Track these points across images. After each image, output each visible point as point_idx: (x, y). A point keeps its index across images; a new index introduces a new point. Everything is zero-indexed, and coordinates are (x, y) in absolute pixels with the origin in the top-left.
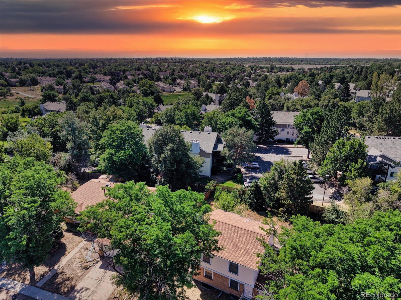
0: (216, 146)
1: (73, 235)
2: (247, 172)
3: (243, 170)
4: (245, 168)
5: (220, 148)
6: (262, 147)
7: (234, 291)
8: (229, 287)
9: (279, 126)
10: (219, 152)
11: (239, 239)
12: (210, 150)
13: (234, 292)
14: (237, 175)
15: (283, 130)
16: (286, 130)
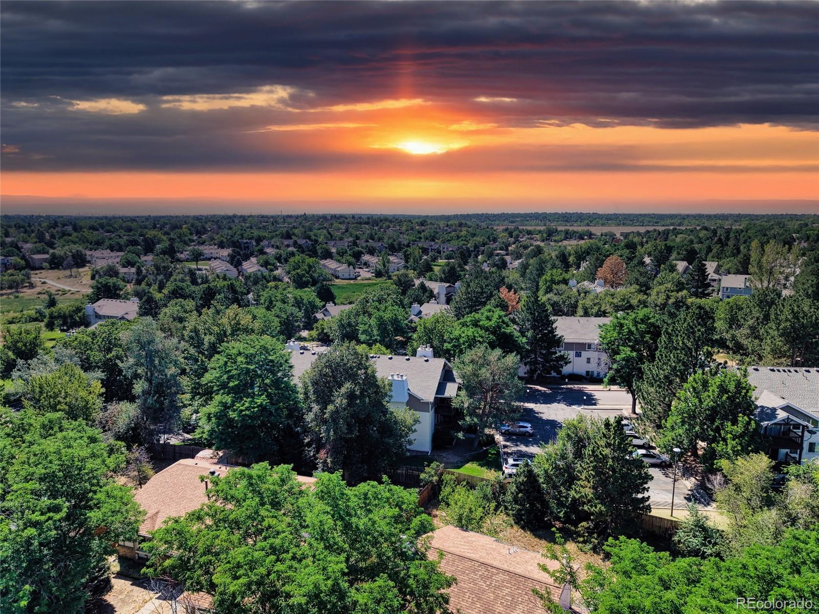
0: (441, 388)
1: (132, 585)
2: (508, 444)
3: (499, 438)
4: (503, 434)
5: (451, 390)
6: (538, 390)
9: (570, 346)
10: (449, 400)
11: (494, 593)
12: (428, 395)
14: (487, 450)
15: (578, 355)
16: (585, 354)
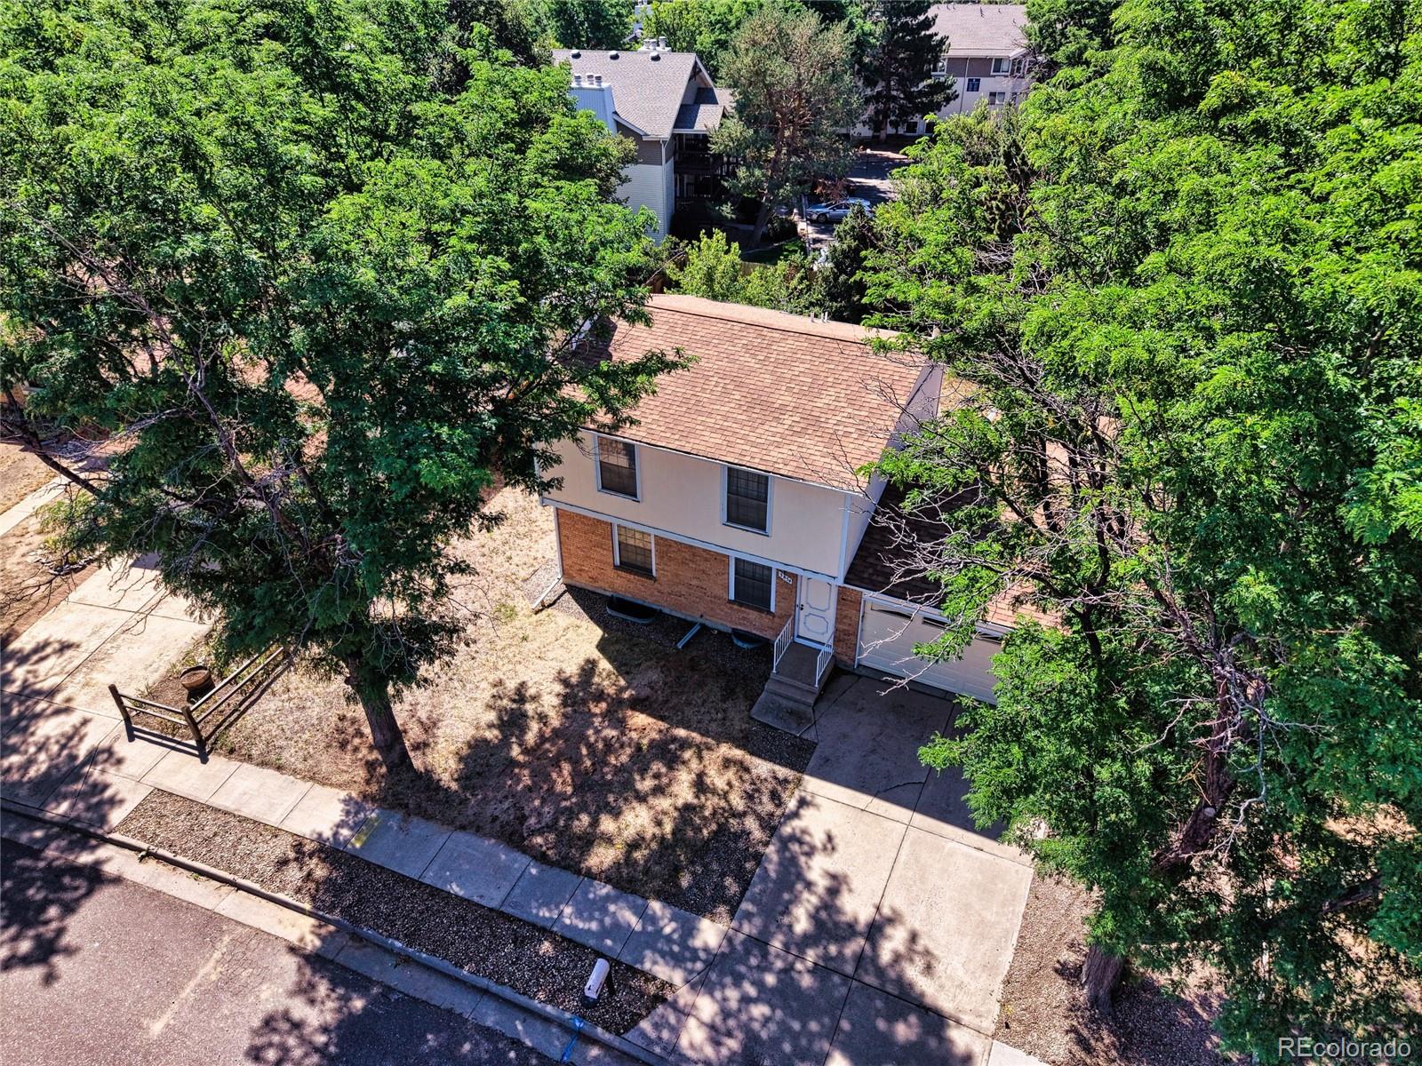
0: (686, 114)
1: (22, 450)
2: (823, 237)
5: (707, 119)
6: (888, 159)
7: (753, 615)
8: (730, 602)
9: (958, 65)
12: (661, 127)
13: (752, 621)
14: (780, 247)
15: (973, 86)
16: (987, 84)
